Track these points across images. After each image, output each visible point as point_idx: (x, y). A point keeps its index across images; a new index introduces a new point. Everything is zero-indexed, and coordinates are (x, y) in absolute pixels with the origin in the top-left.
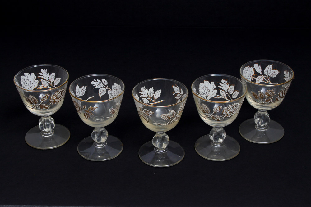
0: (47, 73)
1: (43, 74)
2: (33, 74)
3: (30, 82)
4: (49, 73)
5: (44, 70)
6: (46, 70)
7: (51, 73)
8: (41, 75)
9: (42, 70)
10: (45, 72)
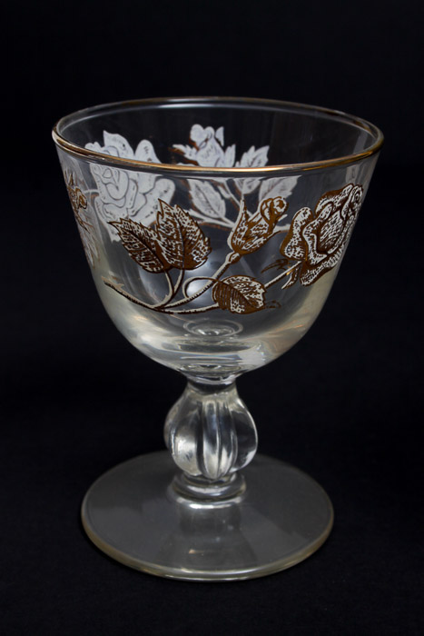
0: (224, 149)
1: (202, 152)
2: (146, 149)
3: (132, 184)
4: (232, 150)
5: (210, 130)
6: (221, 130)
7: (246, 150)
8: (187, 161)
9: (197, 132)
10: (212, 142)
